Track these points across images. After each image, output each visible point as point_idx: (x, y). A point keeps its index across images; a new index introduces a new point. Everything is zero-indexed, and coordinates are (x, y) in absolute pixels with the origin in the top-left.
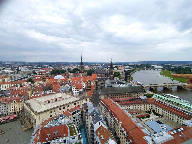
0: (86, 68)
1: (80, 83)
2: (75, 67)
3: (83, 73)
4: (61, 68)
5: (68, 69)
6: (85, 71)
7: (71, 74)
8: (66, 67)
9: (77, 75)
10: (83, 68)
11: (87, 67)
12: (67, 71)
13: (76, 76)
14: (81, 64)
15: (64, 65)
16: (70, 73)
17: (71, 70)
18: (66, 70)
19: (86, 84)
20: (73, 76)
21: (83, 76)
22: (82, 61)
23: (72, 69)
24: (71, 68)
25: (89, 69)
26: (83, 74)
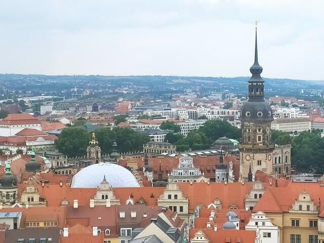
0: (286, 120)
1: (244, 222)
2: (213, 112)
3: (260, 151)
4: (121, 119)
5: (166, 126)
6: (279, 139)
7: (186, 159)
8: (149, 113)
9: (225, 167)
10: (267, 117)
11: (293, 112)
12: (159, 138)
13: (219, 173)
14: (251, 88)
15: (138, 97)
16: (180, 150)
17: (184, 132)
18: (148, 131)
19: (283, 229)
20: (197, 172)
21: (262, 177)
22: (256, 71)
23: (188, 125)
24: (184, 114)
25: (308, 127)
26: (265, 163)
